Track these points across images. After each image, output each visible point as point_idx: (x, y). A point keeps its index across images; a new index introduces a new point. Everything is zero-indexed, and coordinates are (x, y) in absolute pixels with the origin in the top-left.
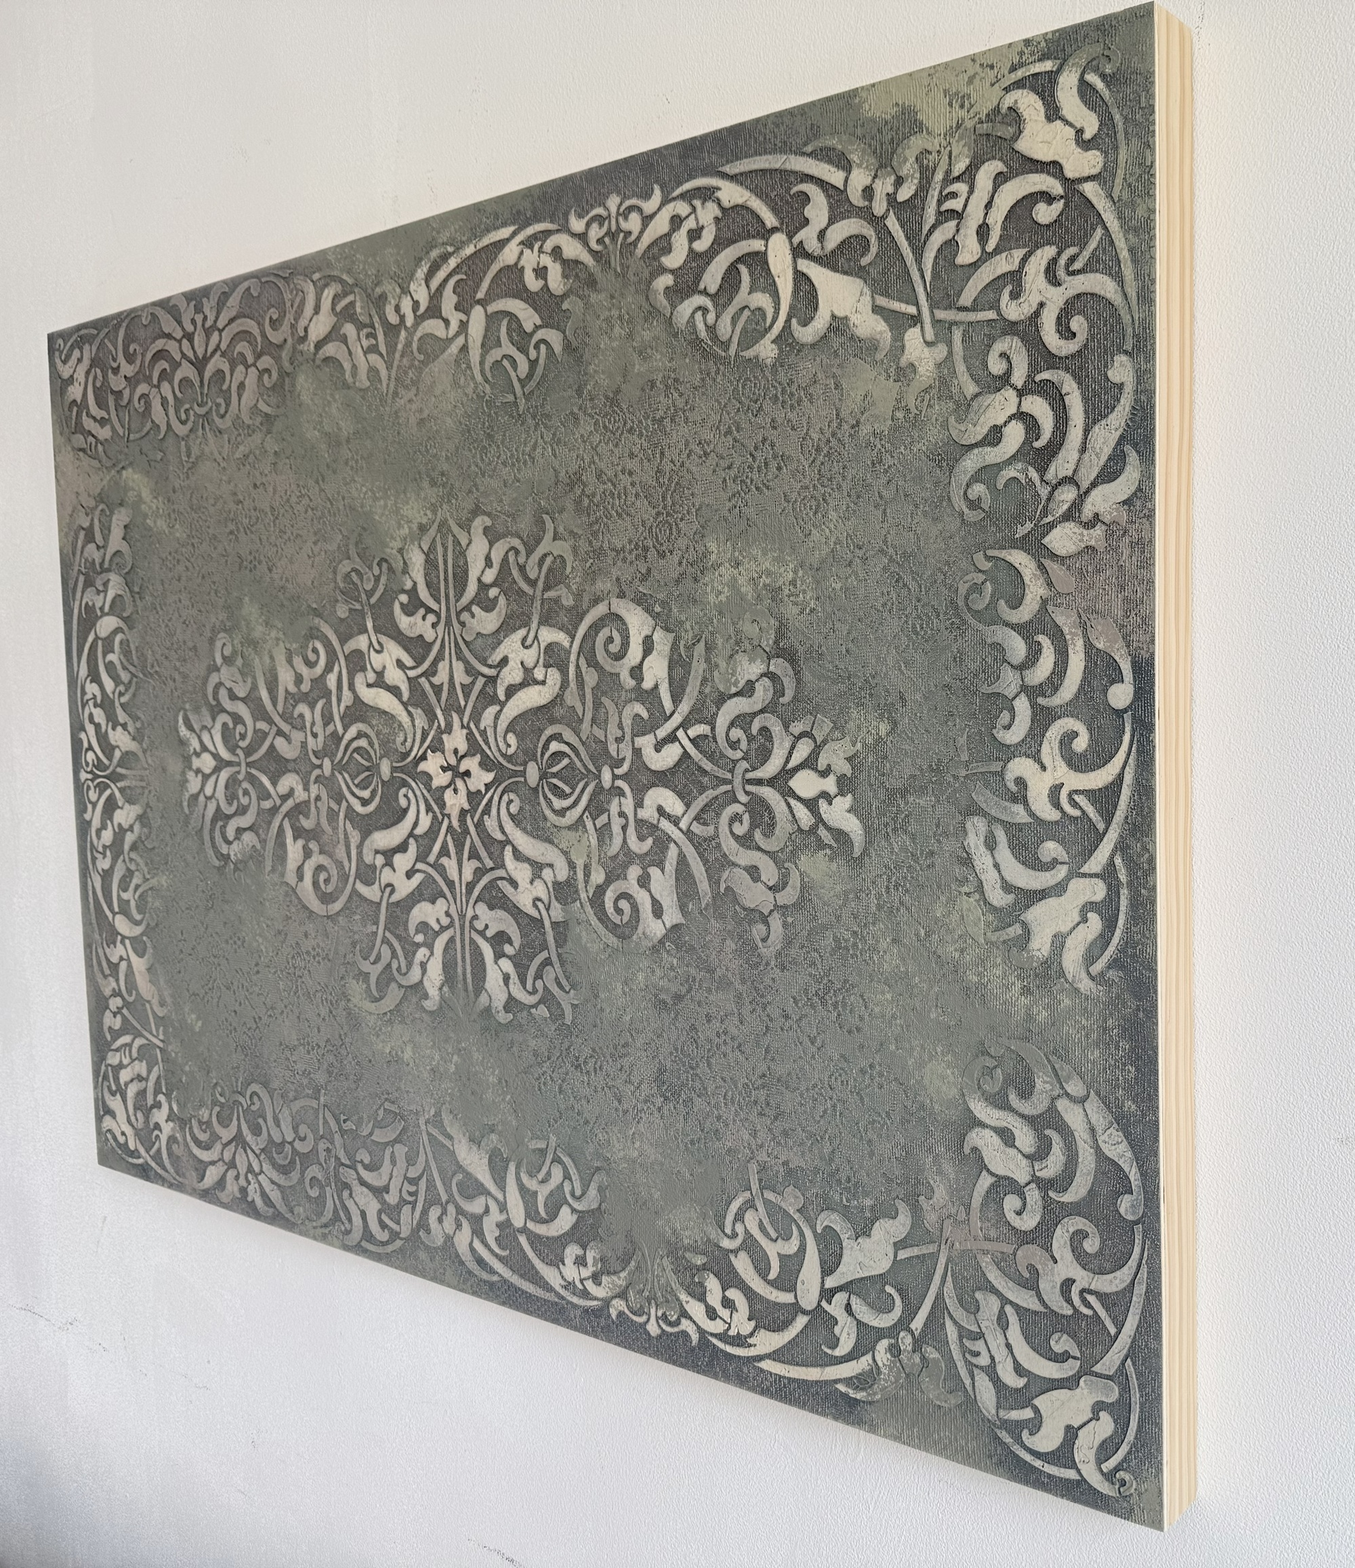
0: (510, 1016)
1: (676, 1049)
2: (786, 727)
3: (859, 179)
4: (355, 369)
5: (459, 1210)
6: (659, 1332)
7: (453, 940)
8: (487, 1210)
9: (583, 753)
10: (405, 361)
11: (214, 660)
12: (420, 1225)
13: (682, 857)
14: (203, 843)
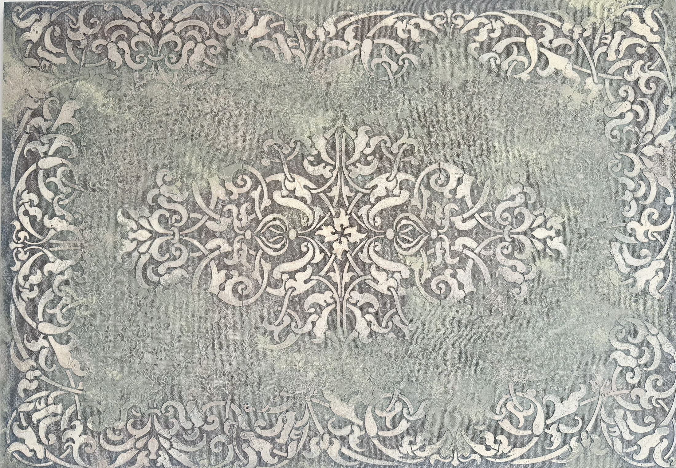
0: (371, 340)
1: (470, 342)
2: (531, 212)
3: (567, 27)
4: (282, 55)
5: (332, 436)
6: (459, 463)
7: (335, 309)
8: (352, 432)
9: (421, 225)
10: (318, 56)
11: (155, 183)
12: (303, 449)
13: (475, 264)
14: (135, 277)
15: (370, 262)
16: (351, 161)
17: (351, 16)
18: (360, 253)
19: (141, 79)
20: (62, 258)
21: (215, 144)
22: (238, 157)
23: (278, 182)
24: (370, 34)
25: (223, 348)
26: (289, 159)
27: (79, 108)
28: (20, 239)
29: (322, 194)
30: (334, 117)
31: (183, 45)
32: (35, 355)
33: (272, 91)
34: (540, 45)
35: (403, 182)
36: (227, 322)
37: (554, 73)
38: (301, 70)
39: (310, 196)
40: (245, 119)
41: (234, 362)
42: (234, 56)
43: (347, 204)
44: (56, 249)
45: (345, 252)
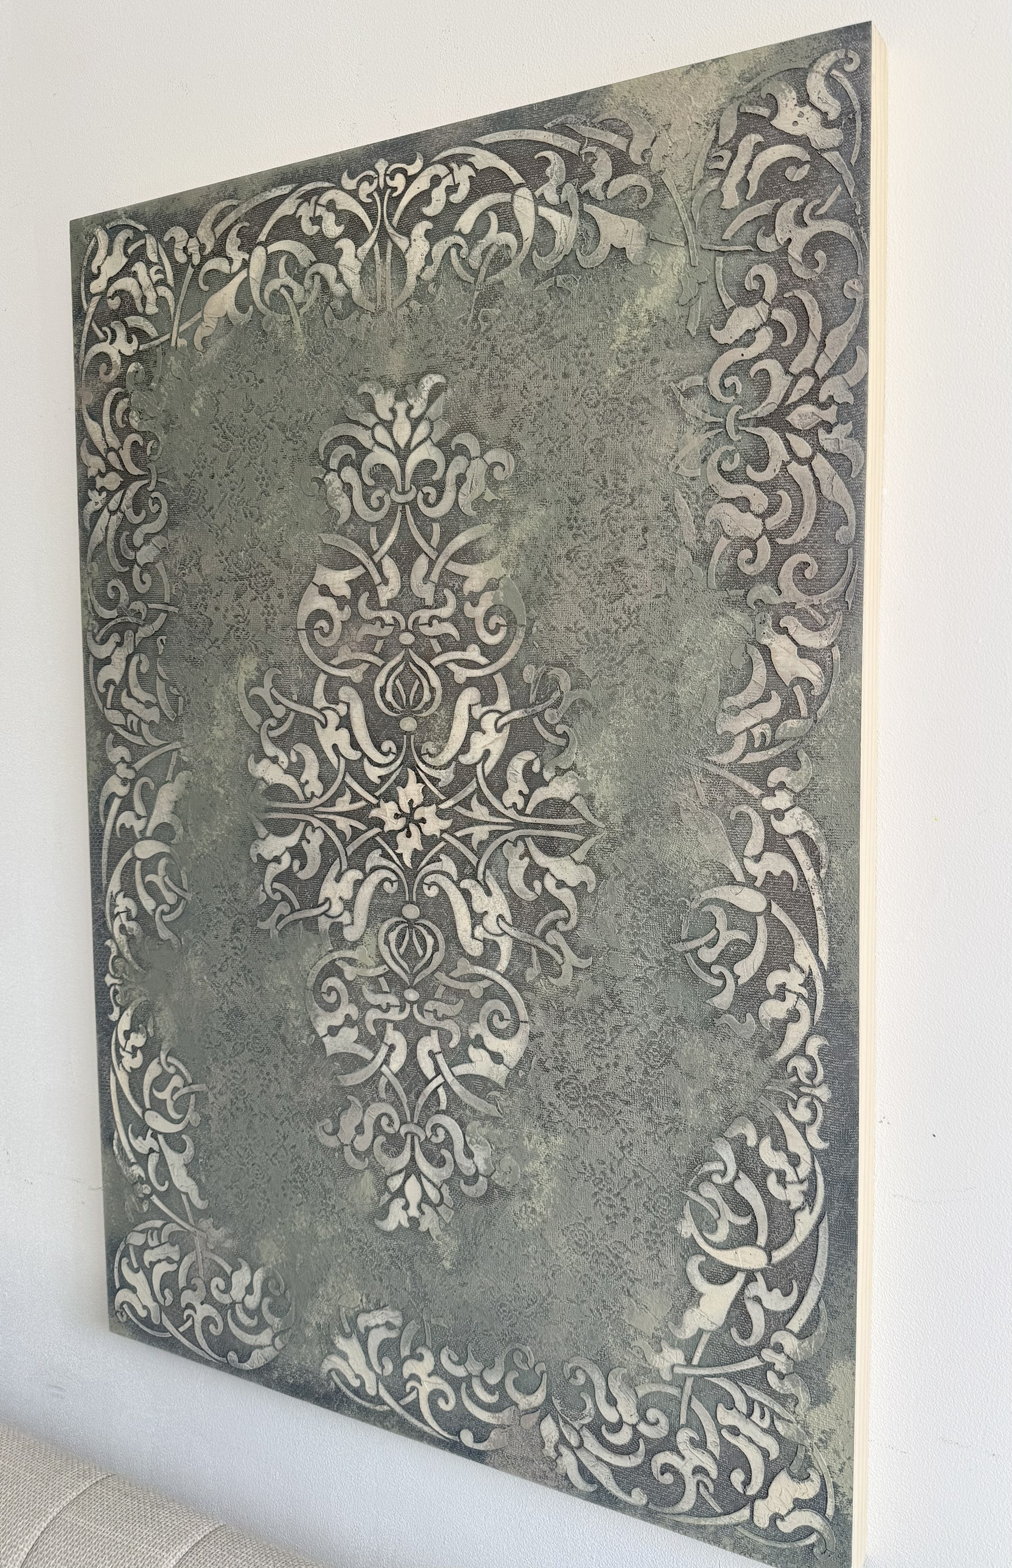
0: (255, 860)
1: (256, 1032)
2: (446, 1182)
3: (790, 1343)
4: (736, 711)
5: (133, 782)
6: (108, 984)
7: (297, 801)
8: (139, 817)
9: (427, 972)
10: (733, 791)
11: (490, 448)
12: (117, 734)
13: (364, 1063)
14: (336, 423)
15: (367, 870)
16: (533, 848)
17: (818, 872)
18: (379, 851)
19: (688, 394)
20: (363, 272)
21: (562, 567)
22: (538, 618)
23: (494, 700)
24: (775, 909)
25: (238, 595)
26: (536, 720)
27: (631, 257)
28: (392, 178)
29: (475, 785)
30: (611, 817)
31: (758, 485)
32: (220, 251)
33: (664, 687)
34: (750, 1277)
35: (496, 946)
36: (275, 600)
37: (693, 1289)
38: (702, 754)
39: (470, 762)
40: (607, 631)
41: (219, 615)
42: (734, 604)
43: (458, 834)
44: (377, 257)
45: (381, 823)
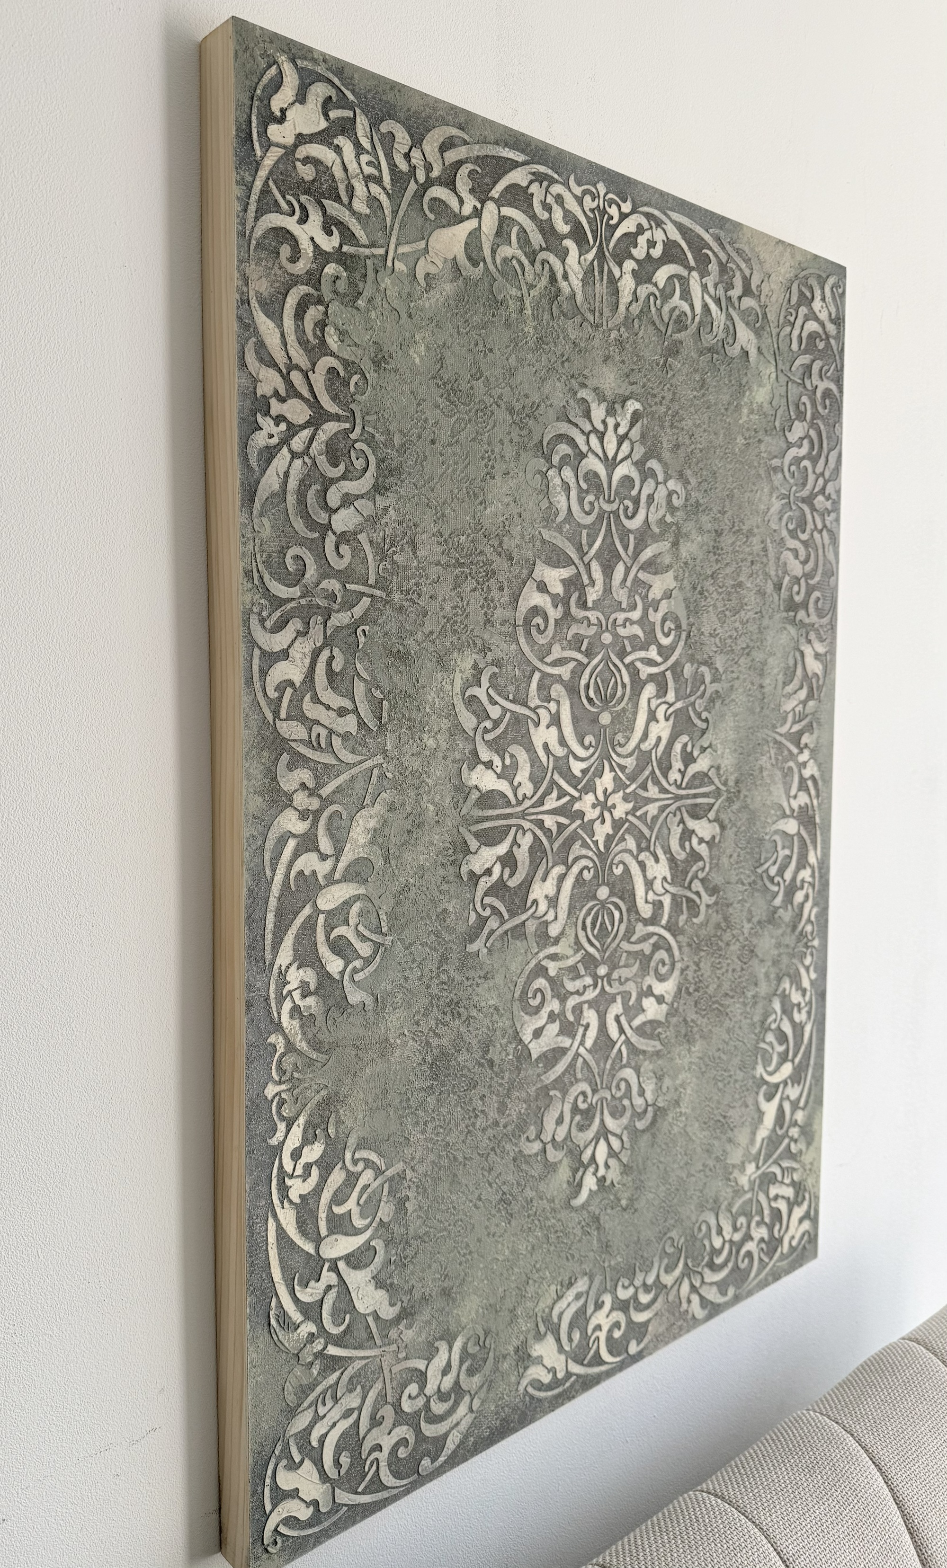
0: (466, 877)
7: (509, 804)
8: (322, 859)
9: (614, 945)
10: (786, 753)
11: (670, 478)
12: (293, 753)
13: (564, 1051)
14: (558, 420)
15: (570, 863)
16: (685, 816)
18: (580, 842)
19: (775, 470)
20: (584, 281)
21: (708, 585)
22: (694, 624)
23: (665, 692)
24: (802, 830)
25: (457, 584)
26: (690, 709)
27: (750, 360)
28: (611, 205)
29: (650, 768)
30: (729, 781)
31: (802, 542)
32: (451, 183)
33: (757, 682)
34: (785, 1083)
35: (661, 905)
36: (495, 593)
37: (761, 1112)
38: (774, 727)
39: (648, 748)
40: (731, 637)
41: (436, 604)
42: (790, 622)
43: (638, 813)
44: (596, 273)
45: (581, 814)
